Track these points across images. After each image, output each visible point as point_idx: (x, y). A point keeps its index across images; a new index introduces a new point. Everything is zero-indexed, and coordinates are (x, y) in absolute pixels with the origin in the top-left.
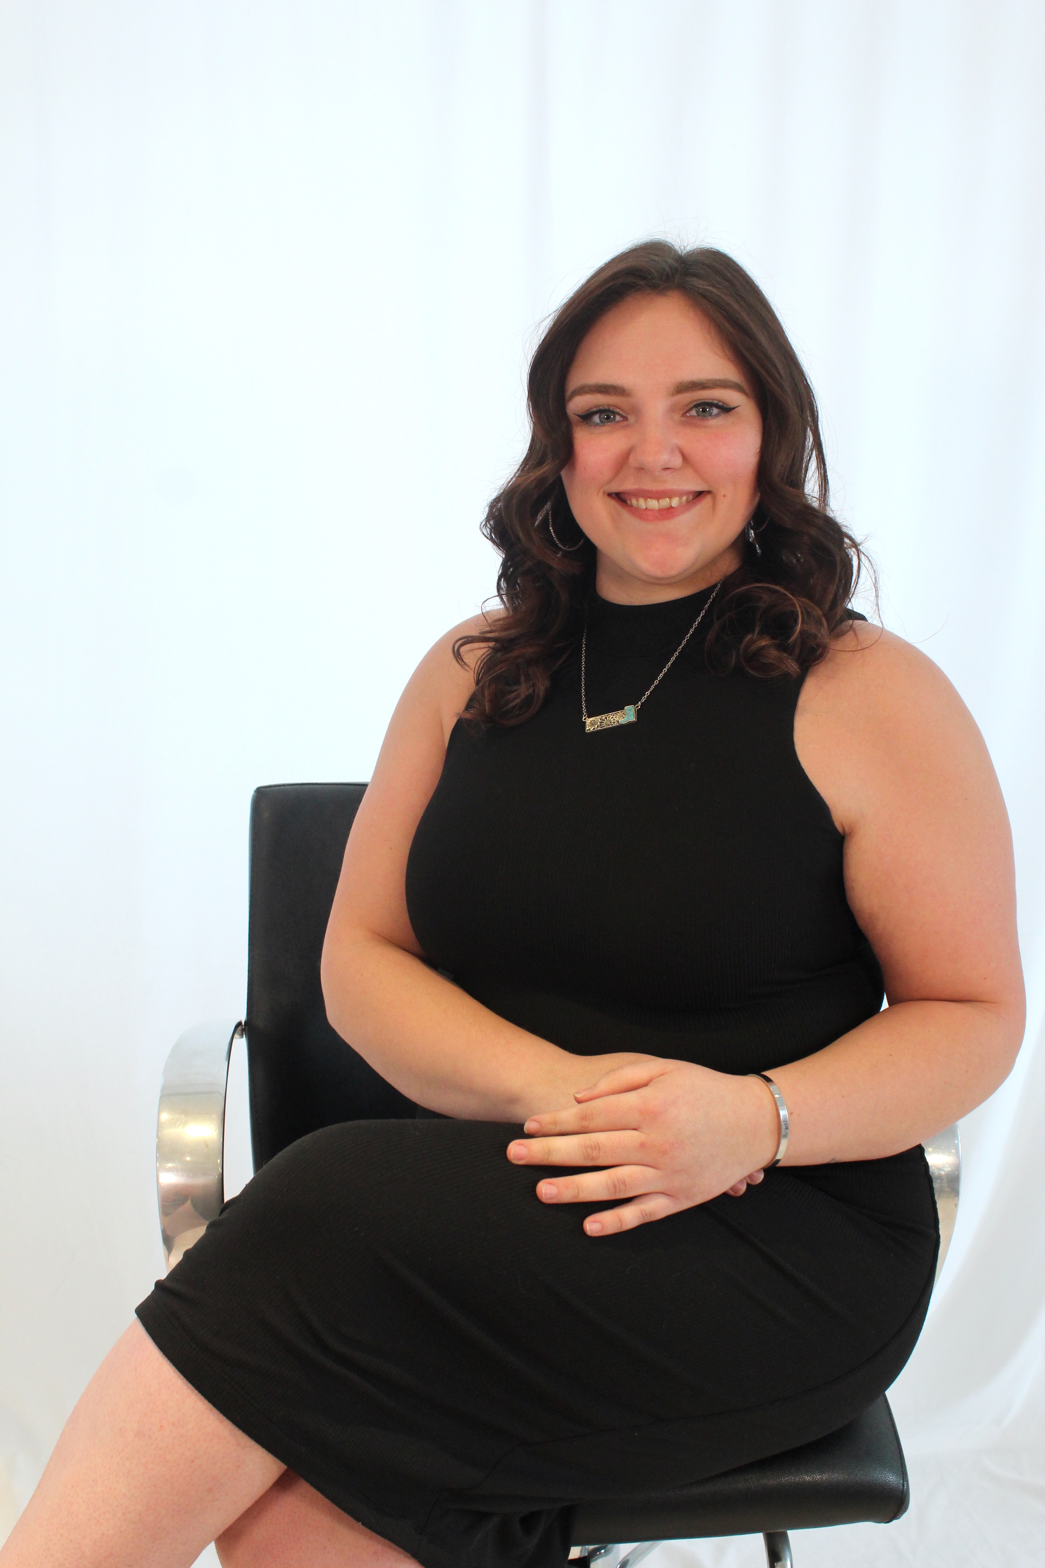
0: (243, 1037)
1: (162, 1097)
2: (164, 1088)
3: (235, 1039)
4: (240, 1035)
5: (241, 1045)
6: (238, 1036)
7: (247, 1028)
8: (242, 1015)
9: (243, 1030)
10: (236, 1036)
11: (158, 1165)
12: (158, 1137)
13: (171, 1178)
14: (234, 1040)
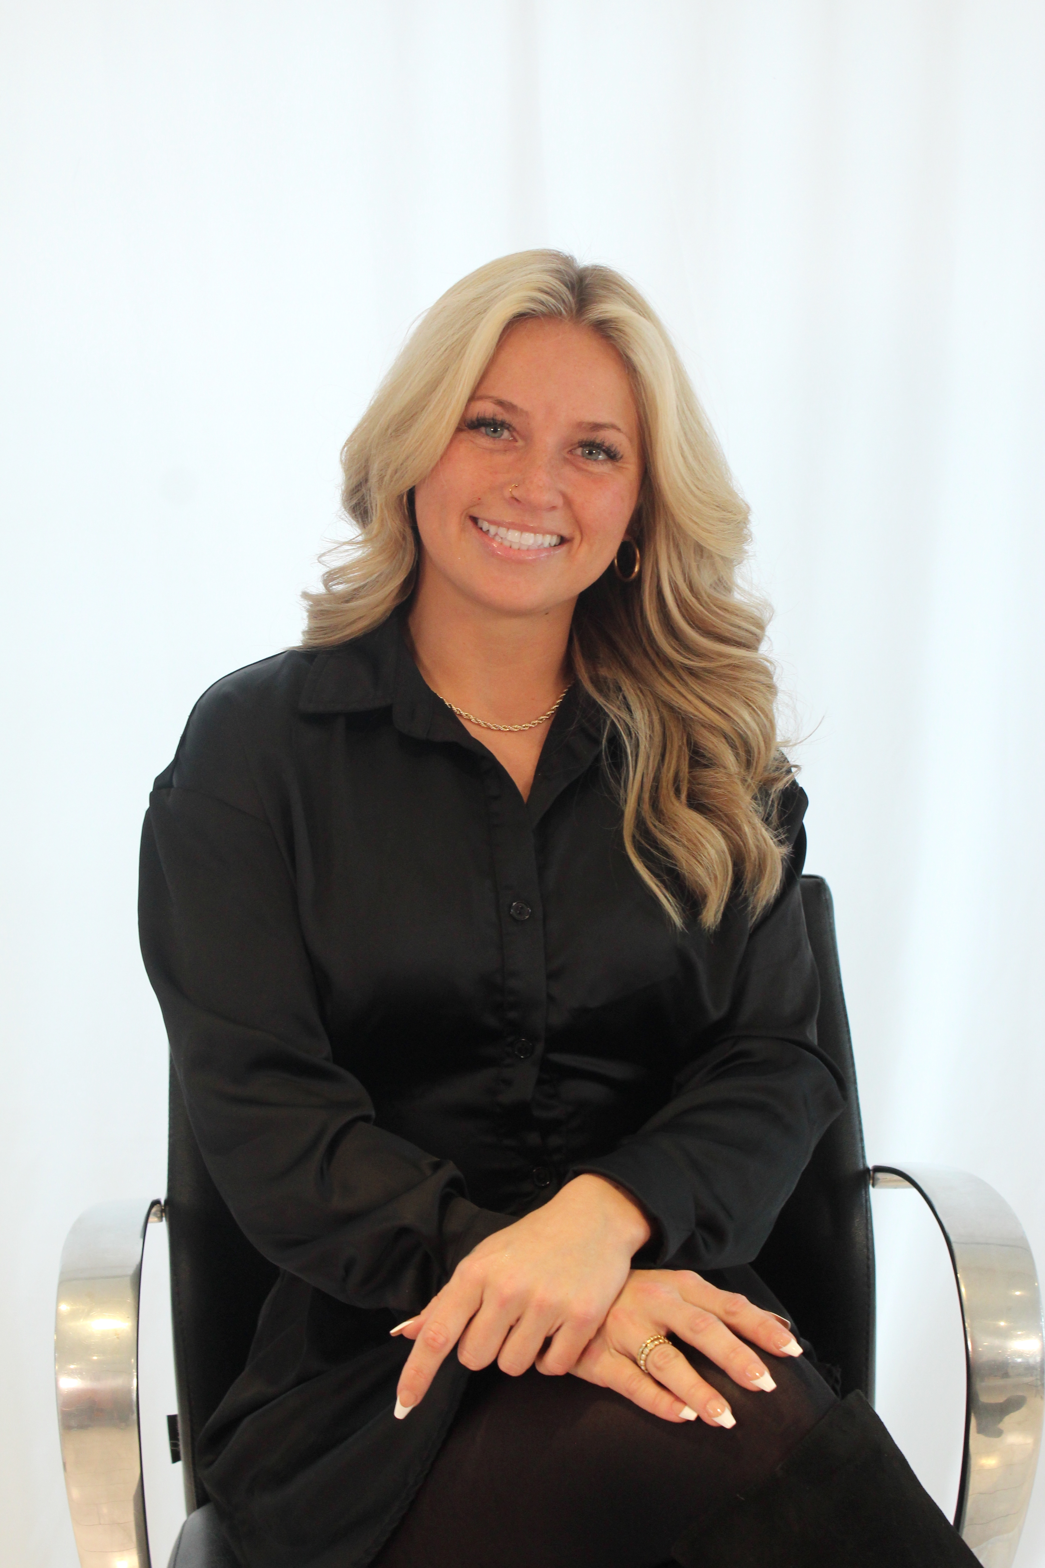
0: (161, 1221)
1: (61, 1283)
2: (62, 1273)
3: (152, 1222)
4: (158, 1217)
5: (160, 1230)
6: (156, 1219)
7: (167, 1209)
8: (161, 1193)
9: (162, 1211)
10: (152, 1219)
11: (57, 1367)
12: (57, 1331)
13: (71, 1384)
14: (149, 1225)
